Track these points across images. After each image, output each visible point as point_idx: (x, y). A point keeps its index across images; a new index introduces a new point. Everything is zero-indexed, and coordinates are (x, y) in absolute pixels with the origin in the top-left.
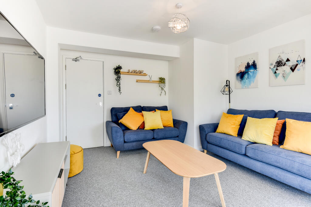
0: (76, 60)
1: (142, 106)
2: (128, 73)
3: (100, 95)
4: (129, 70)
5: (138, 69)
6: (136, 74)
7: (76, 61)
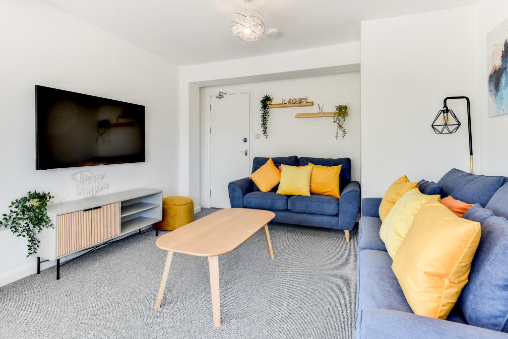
0: (220, 96)
1: (299, 158)
2: (283, 105)
3: (245, 140)
4: (284, 100)
5: (297, 96)
6: (294, 105)
7: (220, 98)
